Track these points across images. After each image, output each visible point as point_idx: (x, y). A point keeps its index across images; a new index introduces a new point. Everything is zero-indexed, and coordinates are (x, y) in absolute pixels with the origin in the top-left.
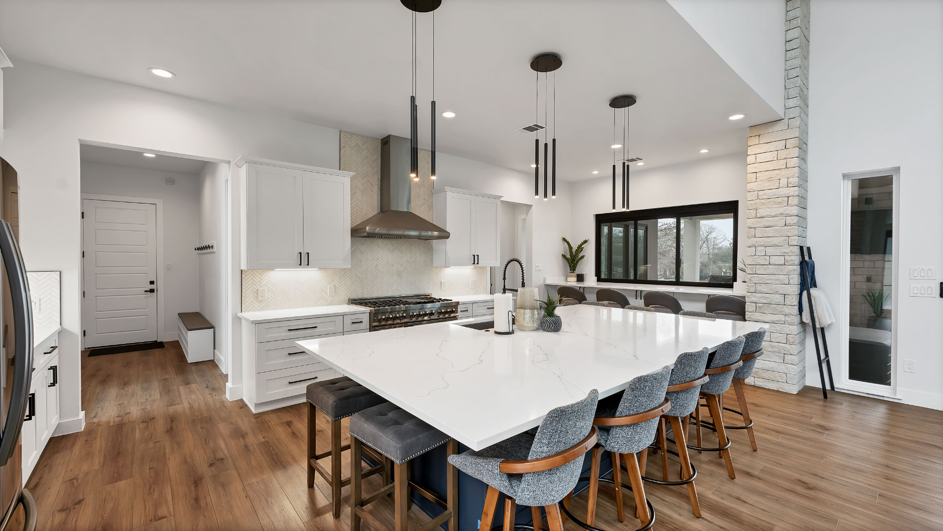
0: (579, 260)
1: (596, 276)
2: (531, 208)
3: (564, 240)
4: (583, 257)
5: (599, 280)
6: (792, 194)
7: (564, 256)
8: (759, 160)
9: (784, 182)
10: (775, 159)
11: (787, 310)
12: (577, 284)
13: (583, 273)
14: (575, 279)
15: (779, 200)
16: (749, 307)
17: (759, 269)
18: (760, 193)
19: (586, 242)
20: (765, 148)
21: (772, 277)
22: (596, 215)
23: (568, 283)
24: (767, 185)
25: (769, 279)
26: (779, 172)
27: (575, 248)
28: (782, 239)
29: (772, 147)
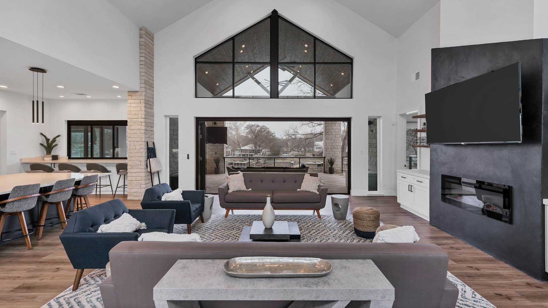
0: (54, 147)
1: (67, 156)
2: (5, 113)
3: (42, 134)
4: (56, 145)
5: (70, 157)
6: (142, 121)
7: (42, 145)
8: (131, 106)
9: (140, 116)
10: (137, 106)
11: (141, 167)
12: (52, 161)
13: (58, 154)
14: (51, 158)
15: (138, 123)
16: (129, 167)
17: (132, 151)
18: (132, 119)
19: (59, 136)
20: (133, 101)
21: (136, 154)
22: (68, 121)
23: (45, 161)
24: (134, 117)
25: (135, 155)
26: (138, 112)
27: (51, 139)
28: (139, 139)
29: (136, 101)
